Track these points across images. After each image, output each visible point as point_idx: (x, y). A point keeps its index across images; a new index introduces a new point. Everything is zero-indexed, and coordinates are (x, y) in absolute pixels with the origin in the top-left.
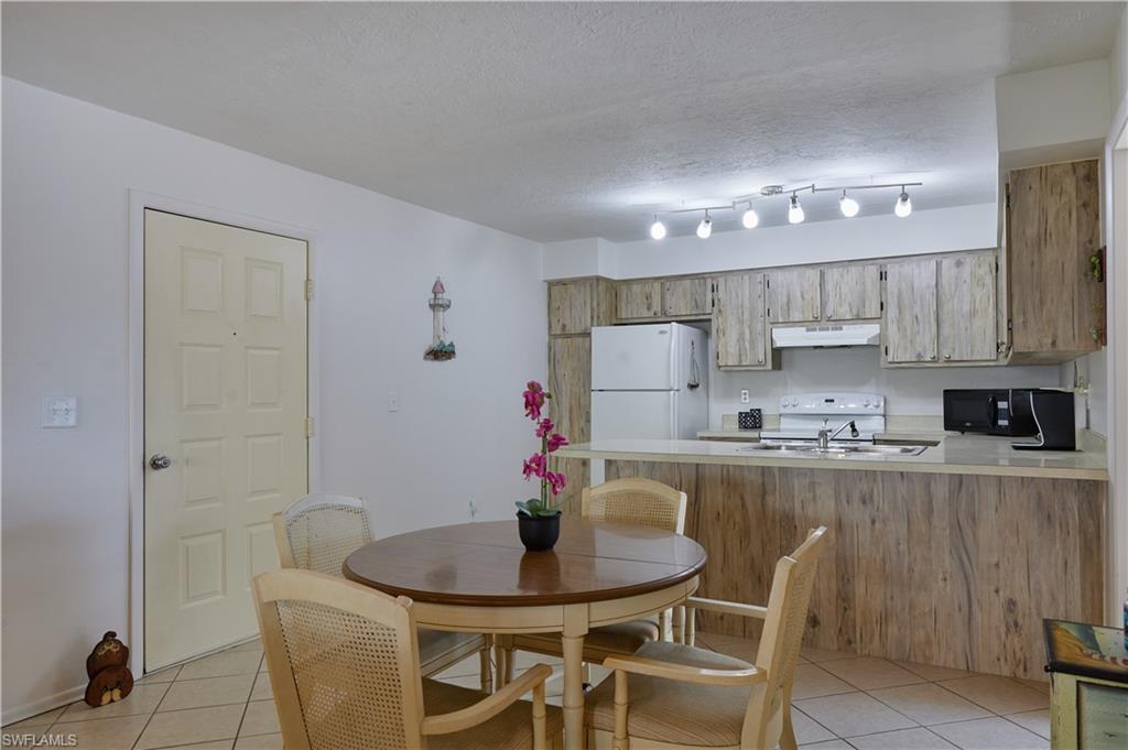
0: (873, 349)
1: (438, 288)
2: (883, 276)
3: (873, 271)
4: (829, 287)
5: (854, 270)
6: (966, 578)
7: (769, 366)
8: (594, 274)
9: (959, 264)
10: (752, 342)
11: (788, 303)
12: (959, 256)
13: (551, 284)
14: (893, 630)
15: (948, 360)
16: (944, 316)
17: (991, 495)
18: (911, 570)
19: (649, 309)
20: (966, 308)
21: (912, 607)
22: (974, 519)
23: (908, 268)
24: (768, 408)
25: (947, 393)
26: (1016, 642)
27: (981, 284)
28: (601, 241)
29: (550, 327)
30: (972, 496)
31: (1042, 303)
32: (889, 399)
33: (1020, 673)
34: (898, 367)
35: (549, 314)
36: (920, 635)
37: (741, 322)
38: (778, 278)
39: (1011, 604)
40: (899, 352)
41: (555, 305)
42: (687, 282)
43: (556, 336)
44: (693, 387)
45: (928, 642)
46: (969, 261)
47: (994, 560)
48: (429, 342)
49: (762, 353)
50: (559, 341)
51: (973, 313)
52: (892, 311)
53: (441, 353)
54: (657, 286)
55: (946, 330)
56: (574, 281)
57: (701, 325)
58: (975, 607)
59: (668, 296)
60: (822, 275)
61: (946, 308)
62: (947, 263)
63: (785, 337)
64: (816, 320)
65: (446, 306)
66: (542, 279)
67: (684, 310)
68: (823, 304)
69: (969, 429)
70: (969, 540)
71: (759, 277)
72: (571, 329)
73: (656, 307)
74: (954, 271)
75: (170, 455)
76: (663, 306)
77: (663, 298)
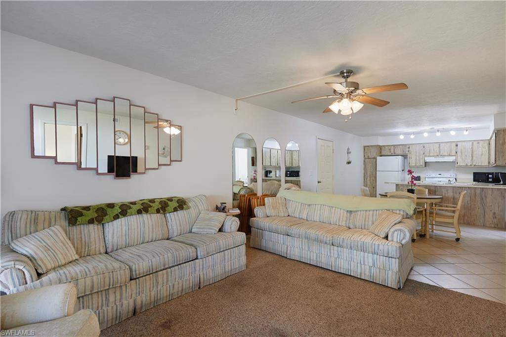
0: (453, 162)
1: (348, 149)
2: (457, 145)
3: (454, 145)
4: (441, 148)
5: (449, 144)
6: (484, 208)
7: (424, 166)
8: (376, 144)
9: (478, 143)
10: (419, 160)
11: (430, 151)
12: (478, 142)
13: (365, 147)
14: (466, 218)
15: (475, 165)
16: (474, 155)
17: (490, 192)
18: (470, 206)
19: (390, 152)
20: (480, 153)
21: (471, 214)
22: (486, 197)
23: (464, 144)
24: (422, 176)
25: (474, 173)
26: (495, 220)
27: (484, 147)
28: (379, 137)
29: (364, 156)
30: (485, 193)
31: (503, 156)
32: (457, 174)
33: (496, 226)
34: (461, 167)
35: (364, 154)
36: (473, 219)
37: (416, 155)
38: (426, 146)
39: (494, 213)
40: (461, 163)
41: (366, 151)
42: (401, 146)
43: (366, 158)
44: (403, 170)
45: (474, 220)
46: (481, 142)
47: (490, 205)
48: (346, 161)
49: (422, 163)
50: (367, 160)
51: (482, 155)
52: (459, 154)
53: (349, 163)
54: (393, 147)
55: (474, 158)
56: (371, 146)
57: (405, 156)
58: (486, 214)
59: (396, 149)
60: (440, 145)
61: (475, 153)
62: (475, 143)
63: (428, 159)
64: (437, 155)
65: (350, 153)
66: (363, 145)
67: (400, 152)
68: (440, 152)
69: (480, 182)
70: (485, 201)
71: (421, 145)
72: (370, 157)
73: (392, 152)
74: (477, 145)
75: (321, 181)
76: (394, 152)
77: (394, 150)
